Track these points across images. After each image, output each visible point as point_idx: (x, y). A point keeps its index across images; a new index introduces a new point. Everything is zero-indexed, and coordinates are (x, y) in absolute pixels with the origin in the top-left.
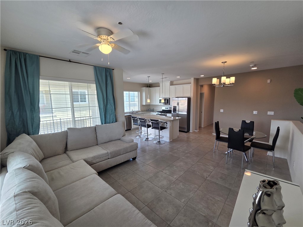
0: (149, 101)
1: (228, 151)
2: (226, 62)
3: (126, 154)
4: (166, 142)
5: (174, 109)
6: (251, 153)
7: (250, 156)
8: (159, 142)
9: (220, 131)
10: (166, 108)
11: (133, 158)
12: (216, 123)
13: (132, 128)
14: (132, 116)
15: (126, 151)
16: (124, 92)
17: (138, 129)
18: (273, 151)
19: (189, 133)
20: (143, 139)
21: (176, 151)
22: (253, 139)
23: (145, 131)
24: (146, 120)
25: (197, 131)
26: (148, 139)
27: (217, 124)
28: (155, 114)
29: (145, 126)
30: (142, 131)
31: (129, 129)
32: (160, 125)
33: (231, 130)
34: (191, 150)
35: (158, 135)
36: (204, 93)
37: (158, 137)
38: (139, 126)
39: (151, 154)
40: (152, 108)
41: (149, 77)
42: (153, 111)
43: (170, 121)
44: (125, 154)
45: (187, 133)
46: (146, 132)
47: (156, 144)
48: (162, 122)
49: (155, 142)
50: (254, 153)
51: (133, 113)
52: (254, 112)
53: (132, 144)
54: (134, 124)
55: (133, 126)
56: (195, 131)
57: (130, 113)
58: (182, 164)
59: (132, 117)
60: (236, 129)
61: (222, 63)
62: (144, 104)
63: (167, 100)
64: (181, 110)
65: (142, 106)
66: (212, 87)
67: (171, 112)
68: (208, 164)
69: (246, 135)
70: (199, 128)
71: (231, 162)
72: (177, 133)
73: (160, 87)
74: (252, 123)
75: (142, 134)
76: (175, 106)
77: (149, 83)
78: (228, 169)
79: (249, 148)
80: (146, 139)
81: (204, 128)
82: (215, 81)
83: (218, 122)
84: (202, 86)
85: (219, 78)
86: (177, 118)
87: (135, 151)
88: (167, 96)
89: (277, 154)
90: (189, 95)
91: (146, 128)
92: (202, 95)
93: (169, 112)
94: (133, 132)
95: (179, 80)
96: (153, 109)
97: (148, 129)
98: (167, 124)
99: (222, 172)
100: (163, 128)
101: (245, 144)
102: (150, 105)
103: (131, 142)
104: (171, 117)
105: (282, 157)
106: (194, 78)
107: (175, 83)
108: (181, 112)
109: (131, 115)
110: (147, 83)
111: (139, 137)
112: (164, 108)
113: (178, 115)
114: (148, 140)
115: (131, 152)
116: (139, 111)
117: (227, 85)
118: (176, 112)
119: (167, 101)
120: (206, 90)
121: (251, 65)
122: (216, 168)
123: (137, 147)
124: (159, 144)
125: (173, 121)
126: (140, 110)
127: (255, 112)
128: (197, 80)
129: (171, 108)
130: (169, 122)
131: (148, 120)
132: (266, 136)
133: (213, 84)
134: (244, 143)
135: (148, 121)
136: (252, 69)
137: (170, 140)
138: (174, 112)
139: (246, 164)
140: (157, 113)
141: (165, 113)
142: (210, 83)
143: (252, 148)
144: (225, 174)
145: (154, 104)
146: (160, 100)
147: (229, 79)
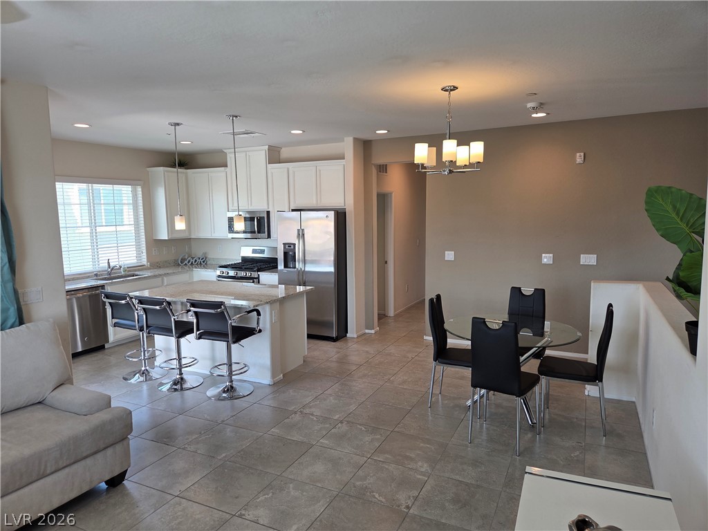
0: (180, 225)
1: (474, 395)
2: (455, 88)
3: (75, 466)
4: (257, 386)
5: (286, 254)
6: (540, 394)
7: (540, 408)
8: (231, 389)
9: (445, 331)
10: (254, 251)
11: (108, 477)
12: (431, 300)
13: (111, 339)
14: (109, 289)
15: (72, 454)
16: (58, 185)
17: (135, 341)
18: (600, 383)
19: (347, 340)
20: (162, 384)
21: (297, 417)
22: (544, 349)
23: (168, 350)
24: (169, 303)
25: (373, 332)
26: (181, 381)
27: (436, 305)
28: (211, 275)
29: (166, 331)
30: (157, 353)
31: (95, 346)
32: (234, 321)
33: (479, 325)
34: (353, 407)
35: (226, 361)
36: (391, 193)
37: (224, 371)
38: (141, 329)
39: (192, 448)
40: (198, 252)
41: (178, 124)
42: (203, 263)
43: (272, 302)
44: (67, 470)
45: (338, 344)
46: (175, 355)
47: (219, 398)
48: (238, 309)
49: (212, 392)
50: (550, 393)
51: (112, 274)
52: (546, 257)
53: (104, 416)
54: (115, 325)
55: (115, 335)
56: (367, 331)
57: (96, 276)
58: (319, 468)
59: (107, 296)
60: (495, 321)
61: (444, 89)
62: (164, 235)
63: (260, 220)
64: (314, 258)
65: (154, 244)
66: (416, 173)
67: (276, 267)
68: (413, 455)
69: (525, 334)
70: (379, 319)
71: (484, 437)
72: (301, 345)
73: (228, 169)
74: (540, 293)
75: (157, 363)
76: (290, 245)
77: (180, 148)
78: (476, 463)
79: (533, 380)
80: (175, 383)
81: (396, 316)
82: (422, 153)
83: (438, 297)
84: (383, 169)
85: (435, 142)
86: (300, 289)
87: (119, 447)
88: (259, 206)
89: (612, 388)
90: (338, 202)
91: (173, 340)
92: (383, 199)
93: (269, 264)
94: (113, 359)
95: (299, 142)
96: (205, 253)
97: (182, 340)
98: (259, 314)
99: (457, 477)
100: (242, 333)
101: (523, 369)
102: (189, 240)
103: (97, 411)
104: (276, 287)
105: (625, 398)
106: (354, 138)
107: (285, 153)
108: (313, 262)
109: (103, 287)
110: (170, 147)
111: (142, 379)
112: (247, 252)
113: (303, 279)
114: (182, 389)
115: (99, 456)
116: (141, 267)
117: (460, 167)
118: (295, 268)
119: (259, 225)
120: (396, 183)
121: (530, 105)
122: (438, 467)
123: (129, 427)
124: (232, 398)
125: (282, 301)
126: (144, 261)
127: (547, 259)
128: (365, 147)
129: (275, 249)
130: (267, 308)
131: (182, 303)
132: (579, 334)
133: (417, 166)
134: (518, 365)
135: (179, 307)
136: (534, 115)
137: (273, 375)
138: (286, 266)
139: (529, 435)
140: (218, 273)
141: (251, 269)
142: (407, 160)
143: (544, 380)
144: (467, 484)
145: (205, 234)
146: (231, 220)
147: (464, 148)
